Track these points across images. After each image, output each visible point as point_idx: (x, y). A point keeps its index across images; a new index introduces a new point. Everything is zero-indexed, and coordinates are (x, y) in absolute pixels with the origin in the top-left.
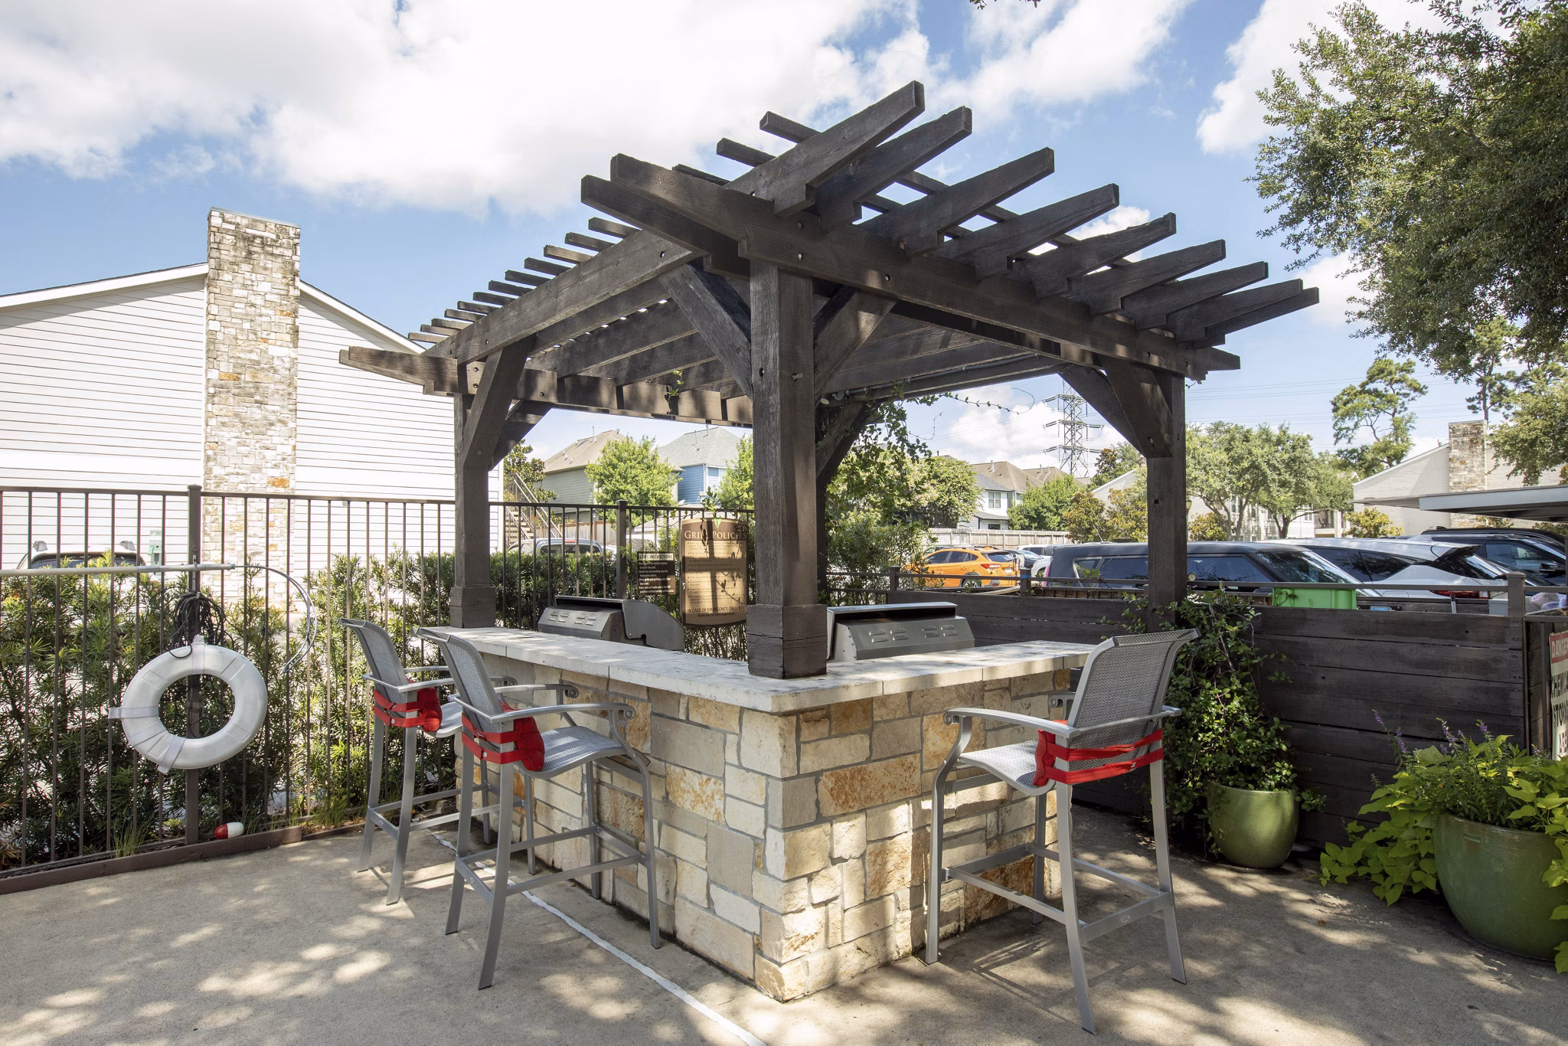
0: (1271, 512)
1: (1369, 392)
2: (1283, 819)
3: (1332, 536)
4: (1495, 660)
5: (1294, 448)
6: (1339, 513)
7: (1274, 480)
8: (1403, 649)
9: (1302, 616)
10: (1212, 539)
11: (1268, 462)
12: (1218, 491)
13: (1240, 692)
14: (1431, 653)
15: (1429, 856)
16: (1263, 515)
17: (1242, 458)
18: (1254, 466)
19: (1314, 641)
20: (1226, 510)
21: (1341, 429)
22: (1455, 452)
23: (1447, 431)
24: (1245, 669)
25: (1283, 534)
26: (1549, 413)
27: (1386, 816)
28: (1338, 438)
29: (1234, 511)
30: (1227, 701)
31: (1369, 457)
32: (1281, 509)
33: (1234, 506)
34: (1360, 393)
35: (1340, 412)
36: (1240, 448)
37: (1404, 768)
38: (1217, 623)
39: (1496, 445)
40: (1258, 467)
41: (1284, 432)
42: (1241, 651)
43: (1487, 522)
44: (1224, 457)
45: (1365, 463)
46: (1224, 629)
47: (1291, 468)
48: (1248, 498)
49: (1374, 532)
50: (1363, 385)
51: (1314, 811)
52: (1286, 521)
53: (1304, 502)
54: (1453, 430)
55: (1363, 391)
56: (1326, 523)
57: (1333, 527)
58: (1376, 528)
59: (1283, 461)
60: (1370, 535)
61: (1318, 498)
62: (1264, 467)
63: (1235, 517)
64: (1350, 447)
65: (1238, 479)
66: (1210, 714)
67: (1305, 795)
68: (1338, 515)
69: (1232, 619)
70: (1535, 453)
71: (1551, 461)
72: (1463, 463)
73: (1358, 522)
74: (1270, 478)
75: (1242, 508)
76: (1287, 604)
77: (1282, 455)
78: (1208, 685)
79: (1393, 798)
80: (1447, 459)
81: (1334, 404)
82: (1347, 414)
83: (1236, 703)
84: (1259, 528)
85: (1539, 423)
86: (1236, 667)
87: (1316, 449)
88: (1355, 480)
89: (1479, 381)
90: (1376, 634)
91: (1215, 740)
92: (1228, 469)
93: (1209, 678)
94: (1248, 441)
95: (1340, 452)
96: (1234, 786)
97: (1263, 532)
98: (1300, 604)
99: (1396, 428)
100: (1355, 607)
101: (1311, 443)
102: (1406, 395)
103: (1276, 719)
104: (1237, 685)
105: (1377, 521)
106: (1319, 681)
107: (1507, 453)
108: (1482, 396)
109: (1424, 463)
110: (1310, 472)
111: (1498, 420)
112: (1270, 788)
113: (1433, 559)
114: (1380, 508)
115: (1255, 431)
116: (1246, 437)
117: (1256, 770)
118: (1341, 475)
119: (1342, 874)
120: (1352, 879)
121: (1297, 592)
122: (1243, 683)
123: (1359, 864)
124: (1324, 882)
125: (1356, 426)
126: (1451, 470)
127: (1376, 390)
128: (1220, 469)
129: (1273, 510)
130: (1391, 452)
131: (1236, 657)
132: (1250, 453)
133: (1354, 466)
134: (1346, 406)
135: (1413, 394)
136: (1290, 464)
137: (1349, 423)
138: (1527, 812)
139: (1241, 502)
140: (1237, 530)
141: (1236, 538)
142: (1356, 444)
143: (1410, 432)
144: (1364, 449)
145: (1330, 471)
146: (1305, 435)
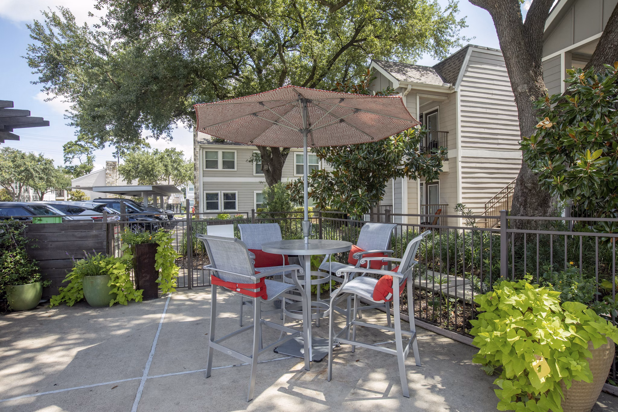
0: (35, 189)
1: (78, 145)
2: (37, 291)
3: (63, 200)
4: (100, 234)
5: (46, 164)
6: (66, 191)
7: (36, 177)
8: (76, 234)
9: (43, 226)
10: (4, 201)
11: (34, 169)
12: (8, 179)
13: (20, 253)
14: (84, 234)
15: (82, 289)
16: (31, 191)
17: (21, 166)
18: (26, 170)
19: (48, 234)
20: (12, 188)
21: (67, 158)
22: (108, 171)
23: (105, 164)
24: (21, 245)
25: (41, 199)
26: (133, 162)
27: (70, 282)
28: (66, 161)
29: (16, 188)
30: (14, 257)
31: (78, 170)
32: (40, 189)
33: (16, 186)
34: (75, 144)
35: (67, 151)
36: (19, 161)
37: (74, 267)
38: (10, 231)
39: (119, 171)
40: (28, 171)
41: (42, 157)
42: (20, 239)
43: (118, 196)
44: (11, 164)
45: (77, 172)
46: (13, 232)
47: (45, 172)
48: (24, 183)
49: (80, 199)
50: (76, 142)
51: (48, 287)
52: (43, 194)
53: (51, 186)
54: (107, 163)
55: (76, 144)
56: (60, 194)
57: (63, 196)
58: (80, 197)
59: (41, 169)
60: (78, 200)
61: (57, 185)
62: (32, 170)
63: (17, 191)
64: (71, 165)
65: (19, 175)
66: (7, 262)
67: (44, 282)
68: (65, 192)
69: (16, 229)
70: (130, 175)
71: (134, 177)
72: (110, 175)
73: (73, 195)
74: (34, 175)
75: (20, 187)
76: (38, 222)
77: (40, 166)
78: (7, 252)
79: (71, 276)
80: (105, 174)
81: (64, 147)
82: (70, 152)
83: (18, 257)
84: (29, 196)
85: (131, 165)
86: (18, 245)
87: (55, 165)
88: (72, 178)
89: (116, 147)
90: (67, 230)
91: (9, 271)
92: (13, 170)
93: (6, 250)
94: (24, 158)
95: (67, 167)
96: (18, 285)
97: (32, 198)
98: (42, 222)
99: (89, 160)
100: (61, 222)
101: (53, 163)
102: (92, 148)
103: (34, 260)
104: (18, 250)
105: (81, 194)
106: (49, 246)
107: (122, 174)
108: (117, 153)
109: (98, 174)
110: (53, 174)
111: (122, 162)
112: (32, 283)
113: (93, 208)
114: (82, 190)
115: (27, 154)
116: (22, 156)
117: (26, 278)
118: (66, 176)
119: (57, 303)
120: (60, 304)
121: (42, 219)
122: (21, 249)
123: (62, 298)
124: (51, 307)
125: (73, 157)
126: (107, 177)
127: (81, 145)
128: (9, 169)
129: (36, 189)
130: (87, 169)
131: (18, 242)
132: (25, 164)
133: (73, 173)
134: (69, 149)
135: (94, 148)
136: (43, 170)
137: (70, 156)
138: (104, 270)
139: (20, 185)
140: (18, 197)
141: (18, 201)
142: (73, 164)
143: (93, 162)
144: (76, 166)
145: (62, 174)
146: (51, 159)
